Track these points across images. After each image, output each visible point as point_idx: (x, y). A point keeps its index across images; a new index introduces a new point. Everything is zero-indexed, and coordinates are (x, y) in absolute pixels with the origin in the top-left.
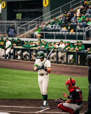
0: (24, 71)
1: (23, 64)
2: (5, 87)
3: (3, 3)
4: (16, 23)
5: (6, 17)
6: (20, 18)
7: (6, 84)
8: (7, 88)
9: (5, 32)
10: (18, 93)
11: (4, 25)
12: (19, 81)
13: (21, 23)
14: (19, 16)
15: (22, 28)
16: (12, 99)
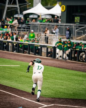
0: (80, 72)
1: (79, 65)
2: (61, 87)
3: (63, 7)
4: (75, 26)
5: (65, 20)
6: (79, 21)
7: (62, 84)
8: (63, 87)
9: (63, 34)
10: (73, 93)
11: (63, 27)
12: (74, 81)
13: (79, 26)
14: (77, 19)
15: (79, 31)
16: (68, 99)
